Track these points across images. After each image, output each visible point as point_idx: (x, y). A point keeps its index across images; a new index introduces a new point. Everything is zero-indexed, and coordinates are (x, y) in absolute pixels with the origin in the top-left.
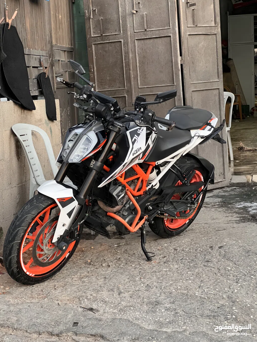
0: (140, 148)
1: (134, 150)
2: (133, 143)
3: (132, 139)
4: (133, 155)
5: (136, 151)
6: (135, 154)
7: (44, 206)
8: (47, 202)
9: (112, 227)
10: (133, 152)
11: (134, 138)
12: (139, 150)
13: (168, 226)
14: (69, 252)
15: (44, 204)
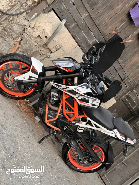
0: (80, 91)
1: (77, 88)
2: (80, 87)
3: (82, 85)
4: (74, 89)
5: (78, 89)
6: (76, 89)
7: (26, 62)
8: (29, 62)
9: (42, 111)
10: (76, 88)
11: (84, 87)
12: (79, 91)
13: (68, 155)
14: (18, 96)
15: (27, 61)
